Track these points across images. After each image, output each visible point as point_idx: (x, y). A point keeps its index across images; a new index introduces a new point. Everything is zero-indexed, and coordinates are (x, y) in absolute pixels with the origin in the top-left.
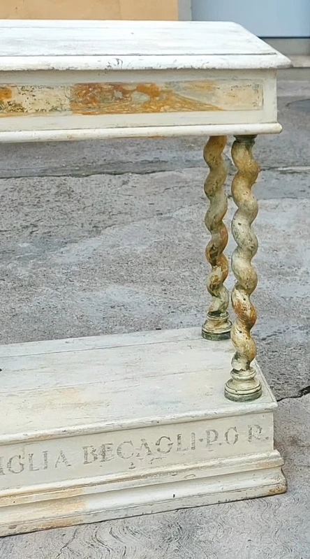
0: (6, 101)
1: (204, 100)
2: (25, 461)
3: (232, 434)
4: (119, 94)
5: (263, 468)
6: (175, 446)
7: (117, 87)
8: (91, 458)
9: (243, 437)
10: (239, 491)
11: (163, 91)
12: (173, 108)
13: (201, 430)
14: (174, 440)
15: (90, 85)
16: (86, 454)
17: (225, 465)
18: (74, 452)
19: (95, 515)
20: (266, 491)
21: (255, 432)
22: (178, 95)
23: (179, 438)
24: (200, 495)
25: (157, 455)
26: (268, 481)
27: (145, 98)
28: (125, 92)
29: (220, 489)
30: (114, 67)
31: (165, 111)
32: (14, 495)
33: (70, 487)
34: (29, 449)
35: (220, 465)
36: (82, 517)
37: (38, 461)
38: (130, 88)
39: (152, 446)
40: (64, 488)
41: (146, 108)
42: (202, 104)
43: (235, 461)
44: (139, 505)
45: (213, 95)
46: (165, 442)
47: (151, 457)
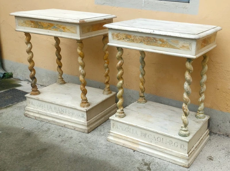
0: (130, 38)
1: (175, 46)
2: (129, 130)
3: (176, 144)
4: (155, 41)
5: (182, 158)
6: (162, 141)
7: (154, 38)
8: (142, 135)
9: (179, 146)
10: (175, 161)
11: (165, 41)
12: (167, 47)
13: (168, 139)
14: (161, 139)
15: (148, 37)
16: (141, 134)
17: (173, 152)
18: (139, 132)
19: (140, 150)
20: (182, 165)
21: (182, 146)
22: (169, 43)
23: (163, 139)
24: (165, 157)
25: (157, 141)
26: (183, 162)
27: (161, 43)
28: (156, 40)
29: (170, 158)
30: (152, 33)
31: (165, 47)
32: (125, 137)
33: (136, 140)
34: (130, 127)
35: (171, 151)
36: (138, 149)
37: (131, 131)
38: (157, 39)
39: (156, 138)
40: (135, 140)
41: (161, 46)
42: (175, 47)
43: (176, 152)
44: (150, 153)
45: (178, 44)
46: (159, 139)
47: (156, 141)
